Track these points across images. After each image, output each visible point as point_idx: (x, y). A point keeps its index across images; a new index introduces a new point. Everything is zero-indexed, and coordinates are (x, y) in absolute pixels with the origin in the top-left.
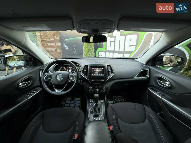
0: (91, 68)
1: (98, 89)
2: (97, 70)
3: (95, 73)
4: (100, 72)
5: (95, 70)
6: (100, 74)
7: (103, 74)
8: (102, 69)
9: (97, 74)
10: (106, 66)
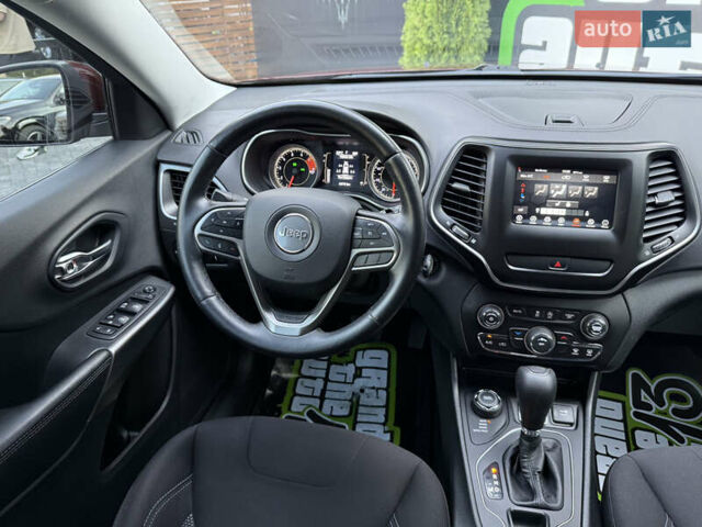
0: (510, 168)
1: (551, 327)
2: (559, 190)
3: (543, 211)
4: (584, 203)
5: (540, 190)
6: (584, 219)
7: (605, 223)
8: (602, 186)
9: (555, 218)
10: (640, 162)
